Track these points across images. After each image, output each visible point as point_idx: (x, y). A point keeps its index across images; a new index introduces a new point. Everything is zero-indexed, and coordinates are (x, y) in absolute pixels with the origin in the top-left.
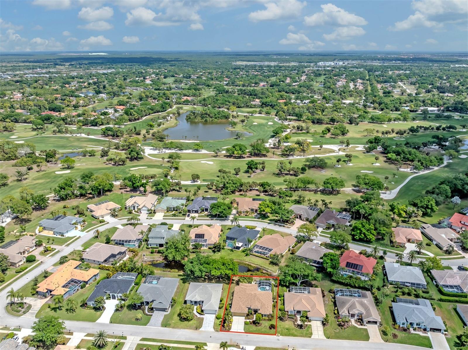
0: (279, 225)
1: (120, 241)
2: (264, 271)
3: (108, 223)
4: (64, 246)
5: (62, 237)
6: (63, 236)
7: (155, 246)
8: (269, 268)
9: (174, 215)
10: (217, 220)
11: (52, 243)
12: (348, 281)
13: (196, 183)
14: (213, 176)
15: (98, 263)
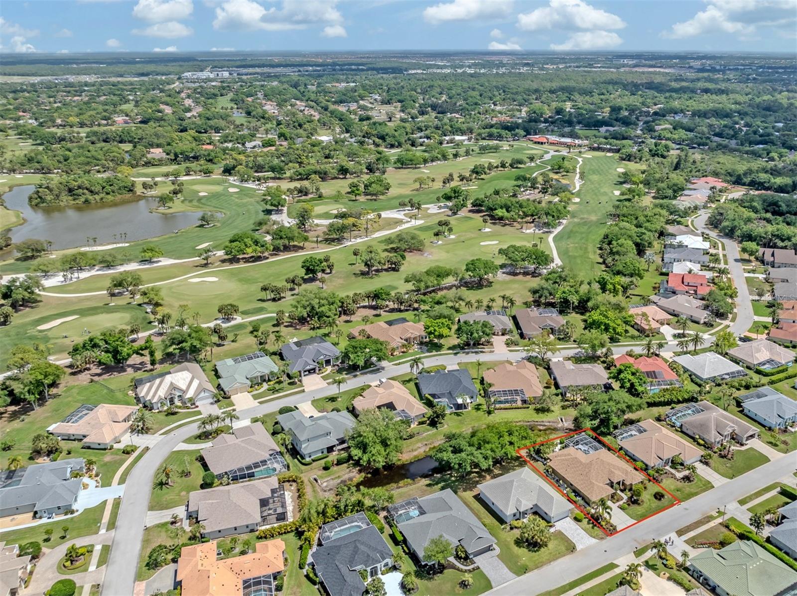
0: (472, 352)
1: (240, 470)
2: (541, 428)
3: (147, 449)
4: (103, 531)
5: (69, 516)
6: (72, 512)
7: (319, 455)
8: (544, 420)
9: (274, 391)
10: (366, 373)
11: (63, 537)
12: (667, 397)
13: (233, 323)
14: (250, 301)
15: (248, 530)
